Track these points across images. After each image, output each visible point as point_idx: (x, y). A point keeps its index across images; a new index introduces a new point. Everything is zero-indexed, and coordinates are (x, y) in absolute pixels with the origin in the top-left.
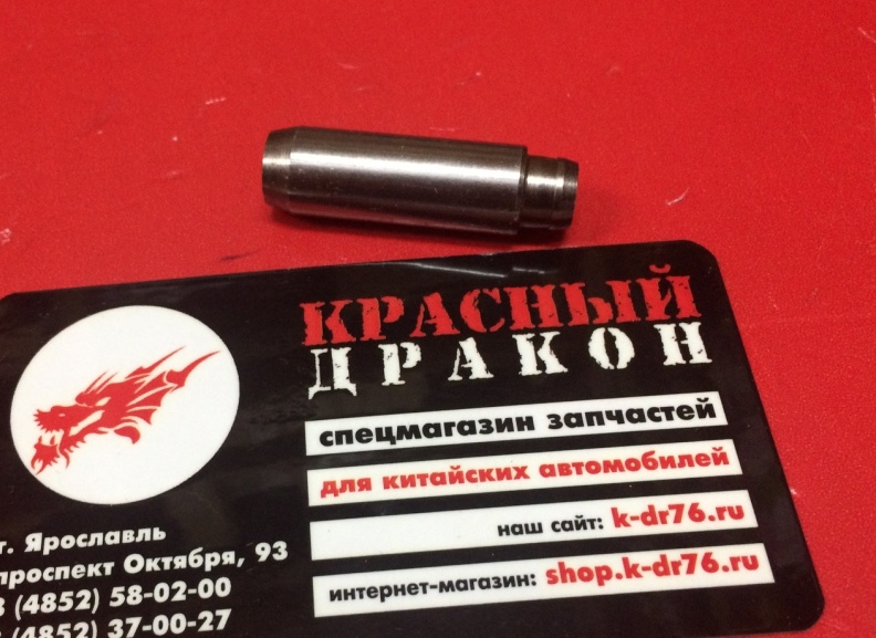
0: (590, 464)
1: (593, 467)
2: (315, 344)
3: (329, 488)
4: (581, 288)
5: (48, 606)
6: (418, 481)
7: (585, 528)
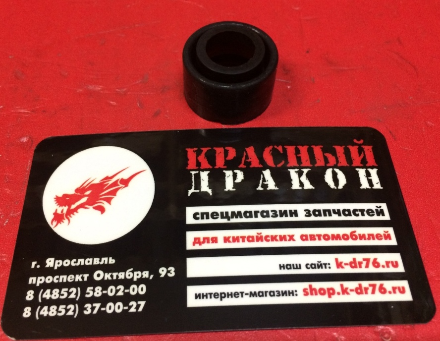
0: (325, 235)
2: (192, 168)
3: (197, 241)
4: (321, 148)
5: (55, 296)
6: (241, 240)
7: (322, 268)
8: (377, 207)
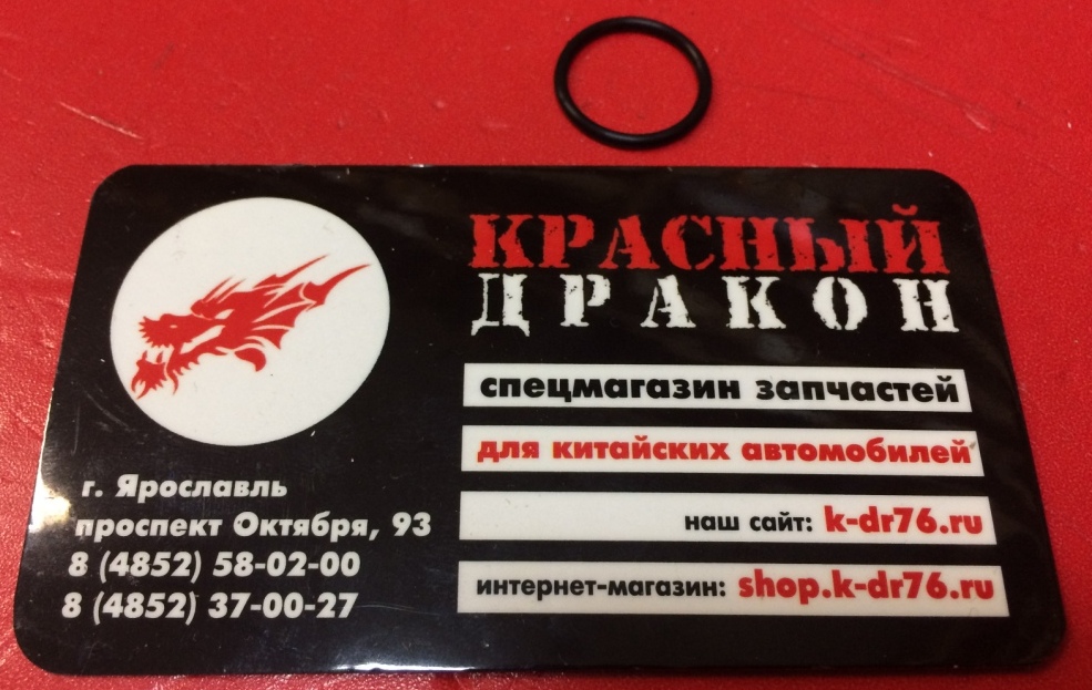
0: (805, 447)
1: (807, 452)
2: (484, 266)
3: (488, 450)
5: (140, 568)
6: (595, 451)
7: (790, 529)
8: (940, 378)
